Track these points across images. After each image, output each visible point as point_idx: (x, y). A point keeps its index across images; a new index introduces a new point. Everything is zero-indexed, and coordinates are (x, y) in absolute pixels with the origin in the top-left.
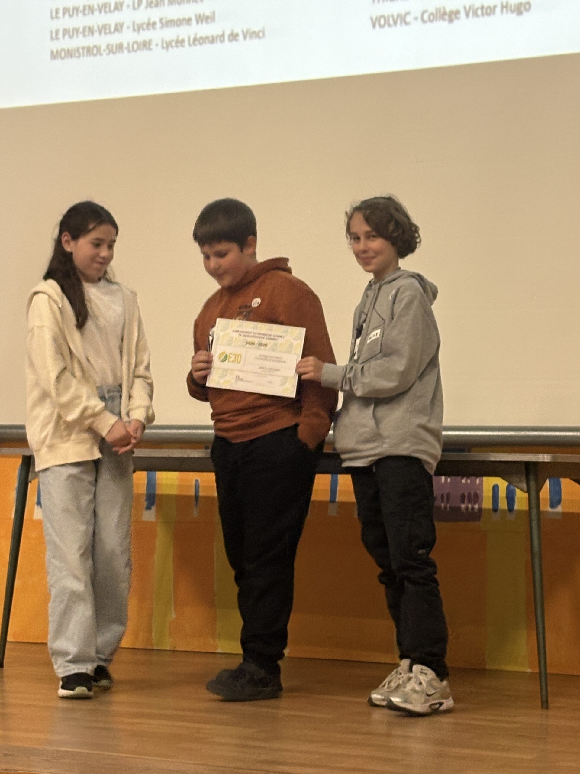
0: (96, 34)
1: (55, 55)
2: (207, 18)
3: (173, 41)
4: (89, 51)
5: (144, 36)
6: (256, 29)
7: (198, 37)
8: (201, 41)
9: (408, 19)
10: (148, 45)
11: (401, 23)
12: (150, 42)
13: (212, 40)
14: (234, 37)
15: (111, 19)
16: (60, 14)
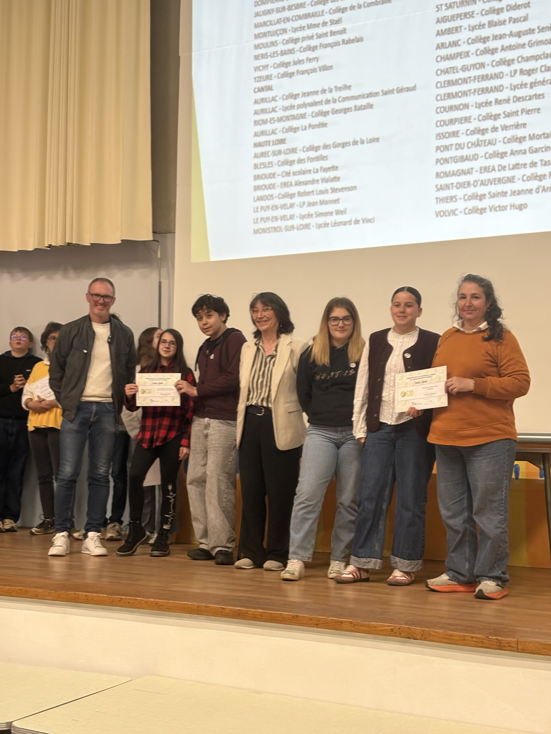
0: (279, 220)
1: (256, 232)
2: (342, 212)
3: (322, 224)
4: (275, 229)
5: (306, 221)
6: (370, 217)
8: (338, 224)
9: (457, 212)
10: (308, 226)
11: (453, 215)
12: (309, 224)
13: (345, 223)
14: (357, 222)
15: (288, 212)
16: (259, 210)
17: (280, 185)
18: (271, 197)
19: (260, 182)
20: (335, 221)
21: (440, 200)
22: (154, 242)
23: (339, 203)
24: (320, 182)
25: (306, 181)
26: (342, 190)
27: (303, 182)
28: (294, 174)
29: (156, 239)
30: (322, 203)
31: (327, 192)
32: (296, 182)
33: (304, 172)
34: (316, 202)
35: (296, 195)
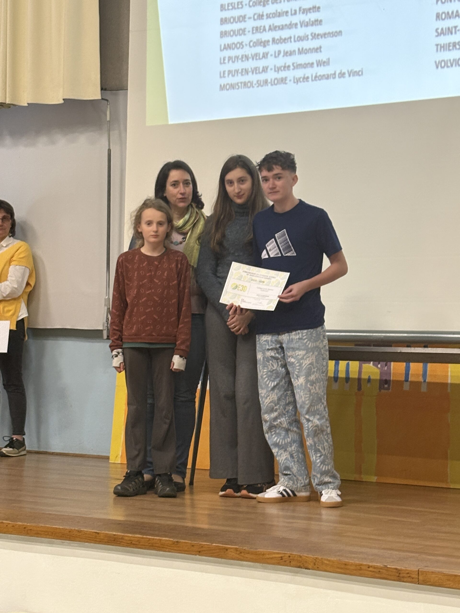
0: (250, 74)
1: (222, 88)
2: (324, 62)
3: (301, 78)
4: (245, 84)
5: (282, 74)
6: (358, 70)
7: (318, 75)
8: (320, 78)
10: (284, 81)
11: (456, 65)
12: (286, 78)
13: (327, 77)
14: (342, 75)
15: (261, 64)
16: (226, 61)
17: (251, 30)
18: (241, 45)
19: (228, 27)
20: (316, 74)
21: (441, 47)
22: (103, 101)
23: (321, 51)
24: (299, 25)
25: (282, 25)
26: (325, 35)
27: (279, 27)
28: (268, 16)
29: (103, 98)
30: (301, 52)
31: (306, 38)
32: (270, 26)
33: (279, 15)
34: (294, 51)
35: (271, 43)
